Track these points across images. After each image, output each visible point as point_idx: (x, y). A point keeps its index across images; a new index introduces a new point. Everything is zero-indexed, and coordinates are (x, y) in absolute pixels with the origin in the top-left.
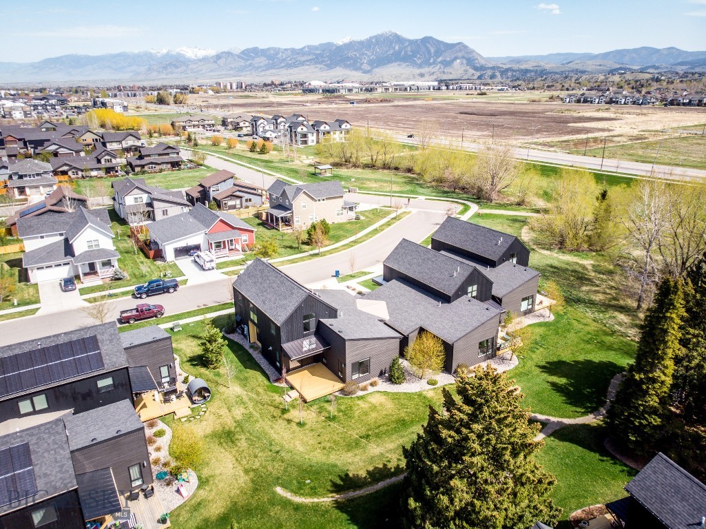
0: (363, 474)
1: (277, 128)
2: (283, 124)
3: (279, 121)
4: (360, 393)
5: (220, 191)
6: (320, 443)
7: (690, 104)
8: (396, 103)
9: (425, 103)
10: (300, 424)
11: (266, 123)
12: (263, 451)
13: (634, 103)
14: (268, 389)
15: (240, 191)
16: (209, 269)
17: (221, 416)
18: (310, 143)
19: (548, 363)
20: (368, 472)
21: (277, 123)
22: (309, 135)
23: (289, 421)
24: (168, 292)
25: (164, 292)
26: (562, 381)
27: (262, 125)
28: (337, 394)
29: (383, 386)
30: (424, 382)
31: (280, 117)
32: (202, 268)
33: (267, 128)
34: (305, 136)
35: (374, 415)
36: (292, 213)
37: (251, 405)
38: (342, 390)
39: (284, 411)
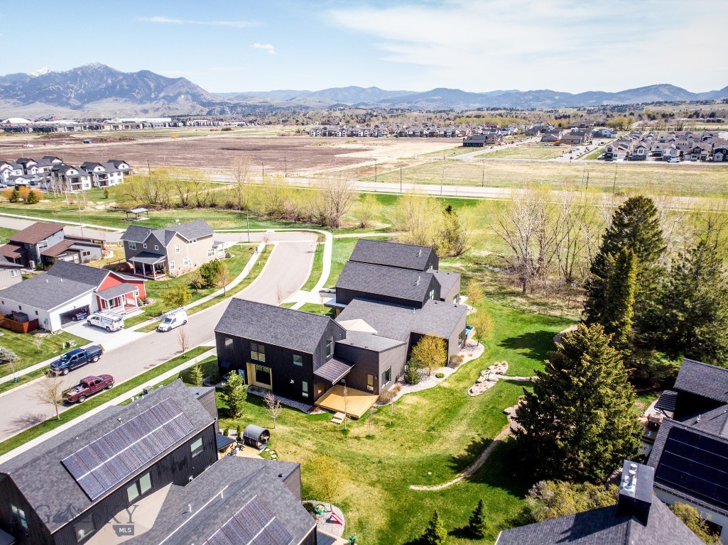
0: (463, 453)
1: (26, 173)
2: (34, 168)
3: (28, 165)
4: (395, 399)
5: (49, 247)
6: (402, 445)
7: (414, 135)
8: (140, 141)
9: (173, 140)
10: (368, 437)
11: (11, 168)
12: (367, 465)
13: (371, 135)
14: (310, 419)
15: (76, 244)
16: (118, 330)
17: (295, 452)
18: (84, 188)
19: (503, 341)
20: (467, 450)
21: (25, 167)
22: (82, 178)
23: (357, 438)
24: (92, 361)
25: (88, 362)
26: (527, 351)
27: (7, 171)
28: (375, 405)
29: (406, 389)
30: (433, 377)
31: (28, 160)
32: (107, 330)
33: (14, 173)
34: (76, 180)
35: (420, 412)
36: (166, 258)
37: (310, 435)
38: (378, 401)
39: (345, 432)
